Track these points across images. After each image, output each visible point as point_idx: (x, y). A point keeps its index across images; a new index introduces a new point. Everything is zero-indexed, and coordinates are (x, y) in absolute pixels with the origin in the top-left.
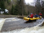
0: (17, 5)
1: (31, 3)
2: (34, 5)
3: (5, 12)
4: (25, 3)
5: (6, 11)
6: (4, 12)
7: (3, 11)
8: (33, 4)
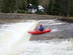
6: (36, 10)
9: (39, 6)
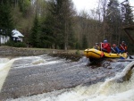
0: (48, 18)
1: (93, 11)
2: (102, 17)
3: (12, 38)
4: (74, 12)
5: (17, 34)
6: (8, 38)
7: (6, 35)
8: (98, 13)
9: (15, 31)
